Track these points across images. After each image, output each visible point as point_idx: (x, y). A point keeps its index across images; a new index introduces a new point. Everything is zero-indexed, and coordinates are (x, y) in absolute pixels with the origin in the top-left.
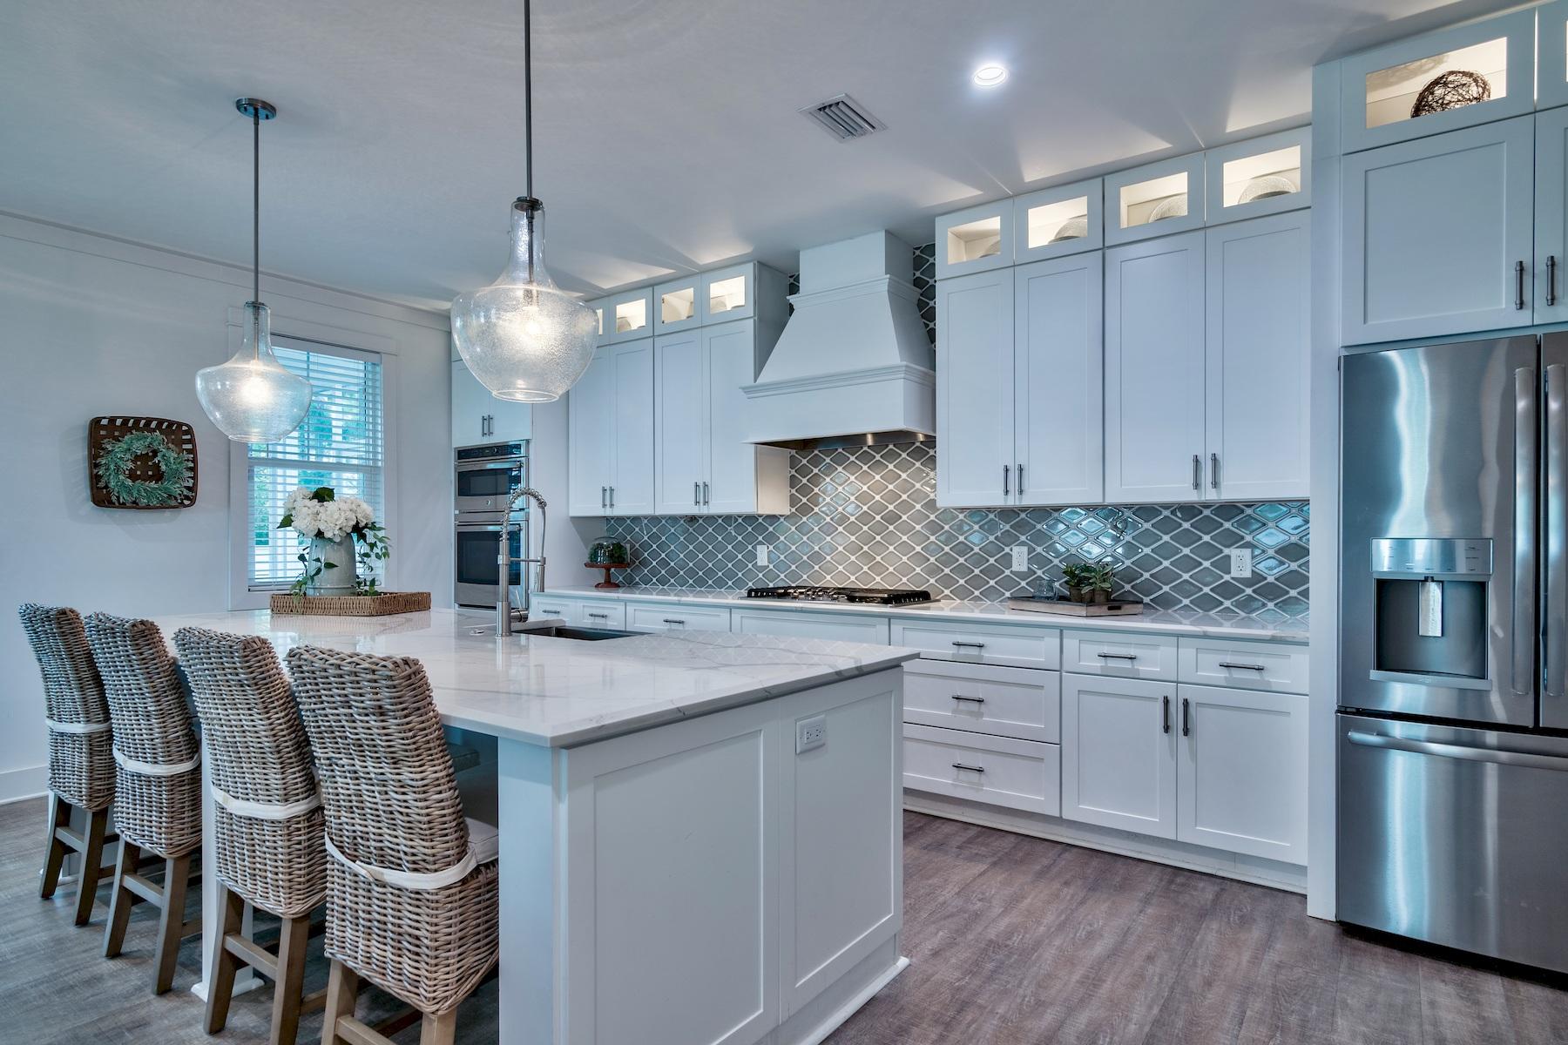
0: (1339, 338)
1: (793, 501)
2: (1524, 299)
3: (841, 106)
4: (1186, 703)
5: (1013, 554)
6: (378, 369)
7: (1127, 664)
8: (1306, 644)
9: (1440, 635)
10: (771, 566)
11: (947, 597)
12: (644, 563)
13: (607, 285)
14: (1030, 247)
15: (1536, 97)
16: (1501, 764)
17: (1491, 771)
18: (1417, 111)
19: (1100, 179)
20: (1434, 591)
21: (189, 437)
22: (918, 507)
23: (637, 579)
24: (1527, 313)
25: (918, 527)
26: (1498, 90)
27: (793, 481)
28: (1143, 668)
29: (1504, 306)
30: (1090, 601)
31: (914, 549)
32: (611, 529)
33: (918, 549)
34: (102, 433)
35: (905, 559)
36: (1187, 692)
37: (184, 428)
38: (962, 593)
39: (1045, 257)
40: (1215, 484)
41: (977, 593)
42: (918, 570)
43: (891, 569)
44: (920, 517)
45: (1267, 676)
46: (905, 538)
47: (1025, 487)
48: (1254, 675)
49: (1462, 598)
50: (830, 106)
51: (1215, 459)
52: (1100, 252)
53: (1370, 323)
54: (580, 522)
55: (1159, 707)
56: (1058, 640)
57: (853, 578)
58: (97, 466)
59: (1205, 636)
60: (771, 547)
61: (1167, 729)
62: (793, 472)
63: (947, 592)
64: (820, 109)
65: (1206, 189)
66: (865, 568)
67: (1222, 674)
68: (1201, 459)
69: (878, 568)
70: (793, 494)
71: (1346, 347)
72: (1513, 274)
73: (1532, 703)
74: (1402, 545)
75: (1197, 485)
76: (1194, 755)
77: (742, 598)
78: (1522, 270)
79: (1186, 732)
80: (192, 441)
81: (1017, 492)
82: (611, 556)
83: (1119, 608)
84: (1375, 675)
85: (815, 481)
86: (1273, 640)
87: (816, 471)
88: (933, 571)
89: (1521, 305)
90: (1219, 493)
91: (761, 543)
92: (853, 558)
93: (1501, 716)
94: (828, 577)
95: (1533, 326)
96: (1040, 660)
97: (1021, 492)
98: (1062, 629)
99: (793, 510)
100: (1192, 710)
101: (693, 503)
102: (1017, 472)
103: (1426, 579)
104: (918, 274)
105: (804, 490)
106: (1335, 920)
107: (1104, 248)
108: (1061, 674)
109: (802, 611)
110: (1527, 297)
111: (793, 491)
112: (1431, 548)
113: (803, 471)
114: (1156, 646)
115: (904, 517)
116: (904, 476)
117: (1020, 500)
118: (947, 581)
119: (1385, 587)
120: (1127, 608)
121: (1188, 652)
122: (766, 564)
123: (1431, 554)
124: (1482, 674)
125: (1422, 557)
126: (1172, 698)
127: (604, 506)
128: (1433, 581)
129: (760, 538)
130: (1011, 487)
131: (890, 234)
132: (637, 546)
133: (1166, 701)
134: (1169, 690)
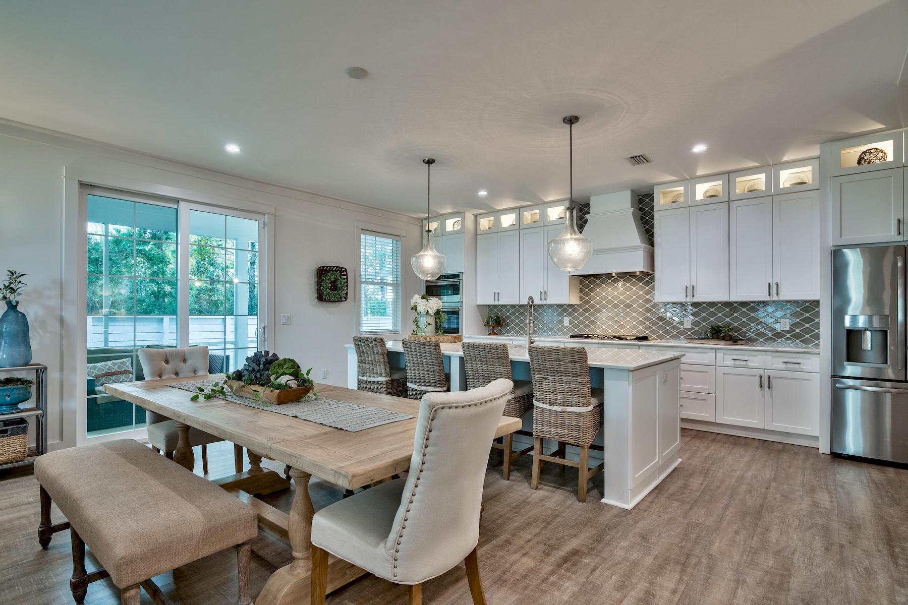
0: (831, 243)
1: (581, 299)
2: (900, 231)
3: (641, 157)
4: (769, 377)
5: (684, 321)
6: (399, 243)
7: (744, 363)
8: (819, 354)
9: (870, 349)
10: (571, 326)
11: (654, 339)
12: (508, 325)
13: (498, 208)
14: (697, 199)
15: (904, 161)
16: (893, 394)
17: (888, 396)
18: (859, 163)
19: (728, 174)
20: (868, 333)
21: (345, 273)
22: (641, 301)
23: (504, 332)
24: (901, 236)
25: (641, 310)
26: (890, 158)
27: (581, 290)
28: (750, 364)
29: (893, 233)
30: (724, 339)
31: (639, 319)
32: (491, 310)
33: (641, 319)
34: (322, 272)
35: (634, 323)
36: (768, 373)
37: (343, 269)
38: (660, 337)
39: (701, 204)
40: (777, 294)
41: (668, 337)
42: (641, 327)
43: (628, 327)
44: (640, 306)
45: (801, 366)
46: (634, 314)
47: (695, 294)
48: (797, 366)
49: (879, 336)
50: (636, 157)
51: (777, 284)
52: (728, 203)
53: (842, 238)
54: (480, 307)
55: (758, 379)
56: (714, 354)
57: (610, 331)
58: (321, 285)
59: (777, 351)
60: (570, 318)
61: (761, 387)
62: (581, 286)
63: (654, 336)
64: (631, 158)
65: (772, 180)
66: (616, 327)
67: (784, 366)
68: (771, 284)
69: (622, 326)
70: (581, 296)
71: (834, 246)
72: (896, 223)
73: (904, 372)
74: (854, 318)
75: (769, 294)
76: (772, 397)
77: (567, 339)
78: (899, 221)
79: (769, 388)
80: (346, 275)
81: (691, 296)
82: (496, 321)
83: (736, 342)
84: (846, 363)
85: (592, 290)
86: (804, 353)
87: (592, 286)
88: (648, 328)
89: (899, 234)
90: (779, 297)
91: (565, 316)
92: (610, 323)
93: (892, 377)
94: (598, 331)
95: (904, 241)
96: (707, 362)
97: (693, 296)
98: (716, 349)
99: (581, 302)
100: (771, 380)
101: (539, 299)
102: (691, 288)
103: (865, 330)
104: (641, 206)
105: (587, 294)
106: (830, 453)
107: (729, 201)
108: (715, 368)
109: (599, 343)
110: (901, 231)
111: (581, 294)
112: (866, 318)
113: (587, 286)
114: (756, 356)
115: (634, 306)
116: (634, 289)
117: (693, 299)
118: (654, 332)
119: (850, 332)
120: (740, 342)
121: (769, 358)
122: (568, 325)
123: (865, 321)
124: (886, 363)
125: (862, 322)
126: (763, 375)
127: (495, 300)
128: (868, 330)
129: (565, 314)
130: (688, 294)
131: (632, 191)
132: (504, 317)
133: (761, 376)
134: (762, 372)
